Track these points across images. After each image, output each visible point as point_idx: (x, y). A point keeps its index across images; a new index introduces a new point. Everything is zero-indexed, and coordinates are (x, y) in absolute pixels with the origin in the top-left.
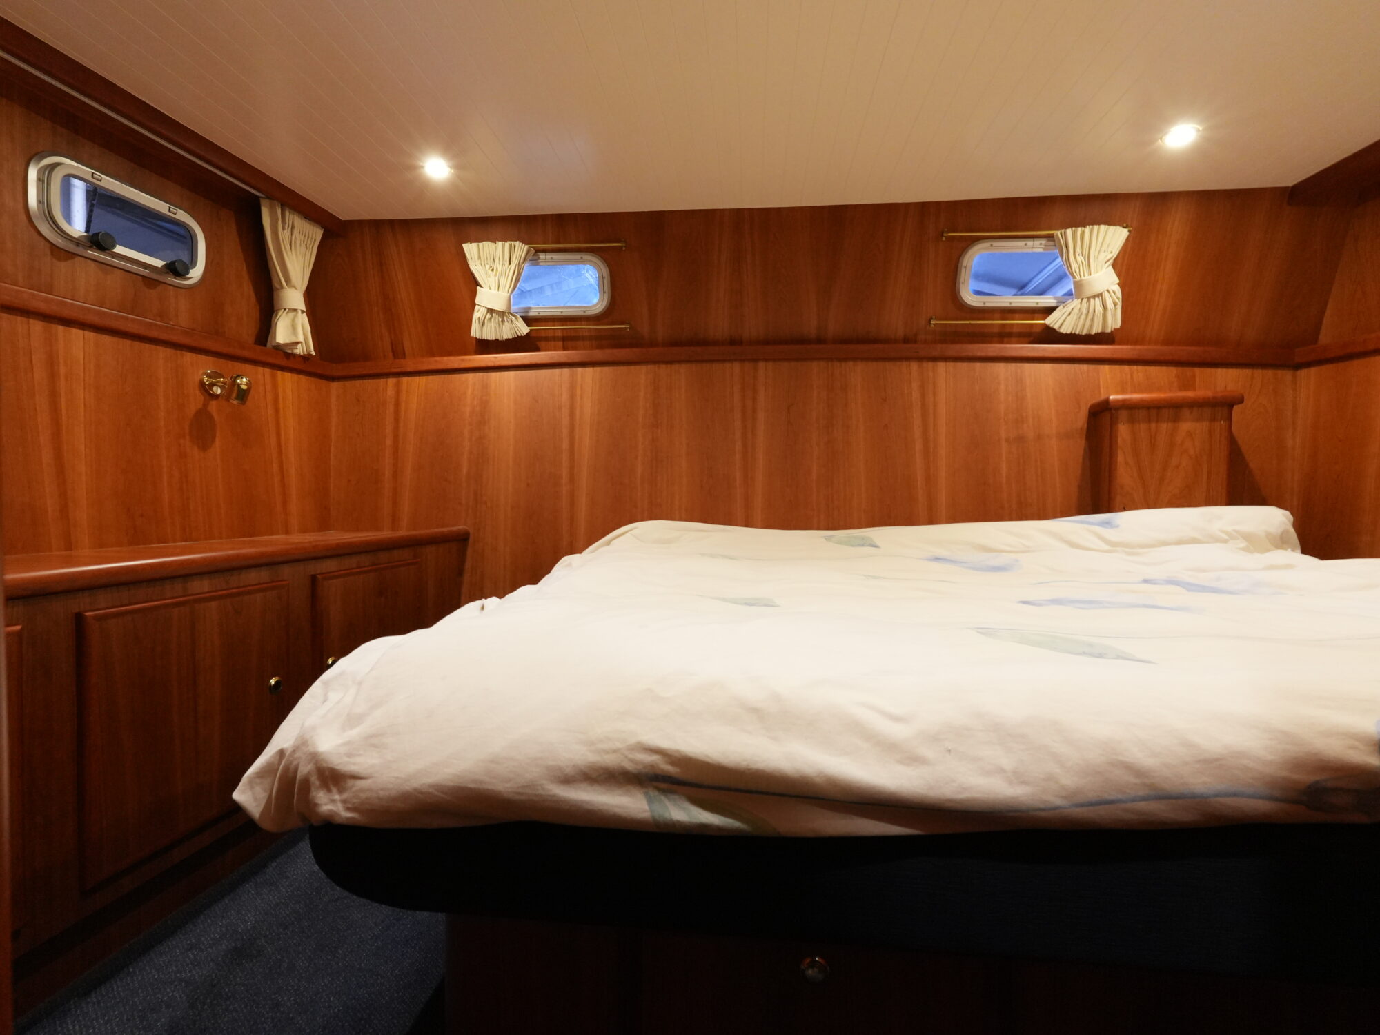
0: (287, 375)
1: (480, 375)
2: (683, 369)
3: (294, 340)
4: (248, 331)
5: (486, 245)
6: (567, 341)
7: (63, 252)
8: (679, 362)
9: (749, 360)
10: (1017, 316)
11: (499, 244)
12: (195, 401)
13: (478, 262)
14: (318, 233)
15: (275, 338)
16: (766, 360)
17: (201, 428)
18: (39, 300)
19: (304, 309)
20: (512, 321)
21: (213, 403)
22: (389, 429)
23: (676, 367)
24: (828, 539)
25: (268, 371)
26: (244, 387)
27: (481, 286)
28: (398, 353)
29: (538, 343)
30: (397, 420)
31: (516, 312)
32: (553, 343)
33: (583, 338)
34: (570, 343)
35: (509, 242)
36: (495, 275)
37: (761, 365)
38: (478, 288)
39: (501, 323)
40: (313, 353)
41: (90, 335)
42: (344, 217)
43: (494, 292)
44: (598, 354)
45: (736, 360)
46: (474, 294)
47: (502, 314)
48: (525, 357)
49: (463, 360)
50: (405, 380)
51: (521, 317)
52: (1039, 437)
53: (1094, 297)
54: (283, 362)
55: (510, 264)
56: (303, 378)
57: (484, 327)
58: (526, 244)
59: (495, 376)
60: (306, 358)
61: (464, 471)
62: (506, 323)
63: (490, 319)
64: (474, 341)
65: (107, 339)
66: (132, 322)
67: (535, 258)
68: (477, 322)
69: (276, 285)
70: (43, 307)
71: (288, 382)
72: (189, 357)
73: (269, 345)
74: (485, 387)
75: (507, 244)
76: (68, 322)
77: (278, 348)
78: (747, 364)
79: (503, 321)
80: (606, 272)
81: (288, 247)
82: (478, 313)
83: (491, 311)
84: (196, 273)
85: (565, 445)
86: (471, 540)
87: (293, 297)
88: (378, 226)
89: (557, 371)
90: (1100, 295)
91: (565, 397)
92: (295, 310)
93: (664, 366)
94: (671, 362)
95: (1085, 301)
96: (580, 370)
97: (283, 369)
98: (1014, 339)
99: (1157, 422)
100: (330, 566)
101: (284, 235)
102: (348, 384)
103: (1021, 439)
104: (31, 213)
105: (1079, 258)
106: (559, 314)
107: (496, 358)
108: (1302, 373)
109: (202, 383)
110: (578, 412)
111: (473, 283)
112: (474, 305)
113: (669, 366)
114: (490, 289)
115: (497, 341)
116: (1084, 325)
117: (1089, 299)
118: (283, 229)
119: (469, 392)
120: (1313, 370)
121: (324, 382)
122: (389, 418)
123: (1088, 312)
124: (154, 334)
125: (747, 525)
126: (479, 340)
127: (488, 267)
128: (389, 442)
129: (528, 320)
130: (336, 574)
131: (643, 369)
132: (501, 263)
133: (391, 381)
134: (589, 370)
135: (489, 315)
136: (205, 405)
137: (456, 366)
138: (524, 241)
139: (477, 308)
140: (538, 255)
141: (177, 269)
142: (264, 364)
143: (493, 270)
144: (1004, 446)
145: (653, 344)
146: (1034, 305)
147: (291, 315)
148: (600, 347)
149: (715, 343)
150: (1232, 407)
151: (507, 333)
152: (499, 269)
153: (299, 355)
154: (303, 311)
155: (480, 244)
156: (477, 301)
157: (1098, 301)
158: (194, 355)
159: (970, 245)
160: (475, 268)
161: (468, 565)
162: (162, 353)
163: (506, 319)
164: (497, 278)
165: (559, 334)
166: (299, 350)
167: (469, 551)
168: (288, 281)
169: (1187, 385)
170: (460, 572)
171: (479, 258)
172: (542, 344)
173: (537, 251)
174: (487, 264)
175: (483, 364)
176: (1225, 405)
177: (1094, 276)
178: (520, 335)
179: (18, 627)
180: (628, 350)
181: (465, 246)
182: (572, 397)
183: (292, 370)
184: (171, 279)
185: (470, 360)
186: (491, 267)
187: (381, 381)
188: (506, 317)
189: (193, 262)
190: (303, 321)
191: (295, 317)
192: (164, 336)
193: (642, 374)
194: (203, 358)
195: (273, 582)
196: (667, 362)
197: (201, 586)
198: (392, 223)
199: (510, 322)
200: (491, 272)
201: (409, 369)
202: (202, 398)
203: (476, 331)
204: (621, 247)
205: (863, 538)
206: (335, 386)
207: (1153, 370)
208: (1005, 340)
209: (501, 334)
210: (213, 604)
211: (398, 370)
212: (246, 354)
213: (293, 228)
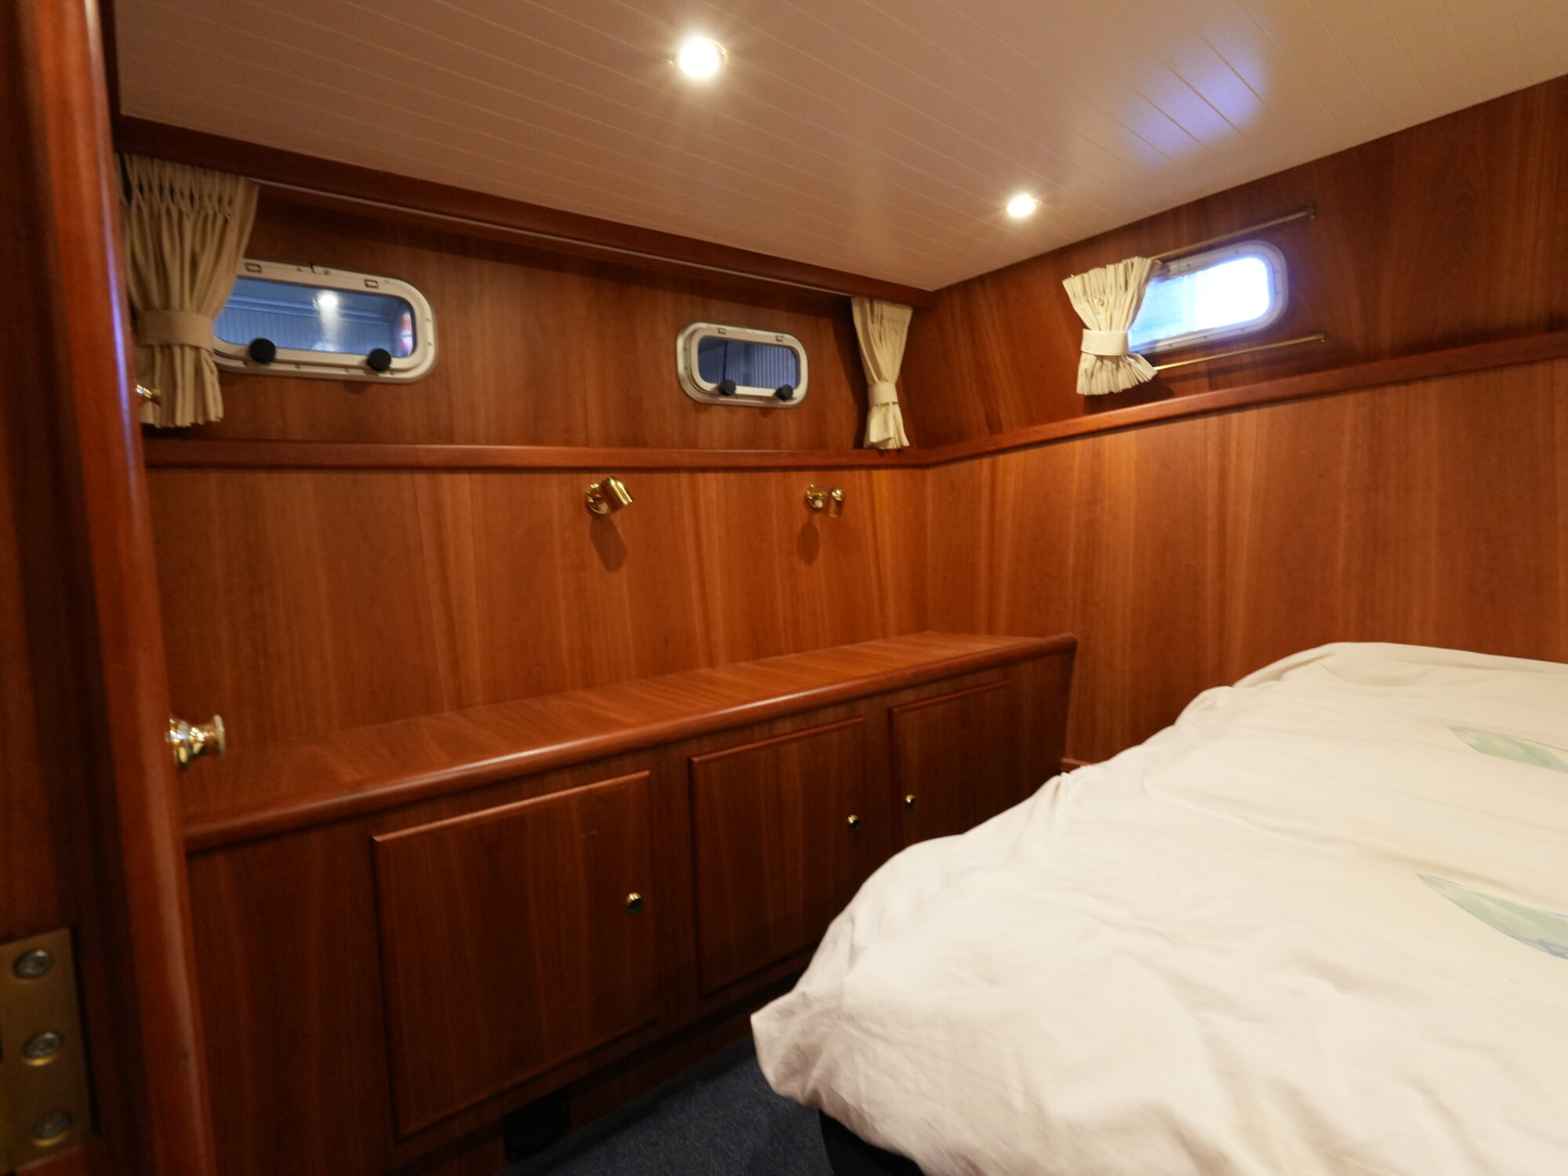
0: (883, 473)
1: (1089, 441)
3: (886, 436)
4: (848, 435)
5: (1095, 274)
6: (1215, 376)
7: (700, 407)
8: (1426, 378)
11: (1111, 268)
12: (801, 515)
13: (1083, 298)
14: (906, 314)
15: (868, 438)
17: (807, 544)
18: (683, 456)
19: (896, 400)
20: (1130, 365)
21: (817, 516)
22: (984, 516)
25: (864, 473)
26: (839, 499)
27: (1087, 328)
28: (995, 427)
29: (1172, 386)
30: (993, 507)
31: (1137, 352)
32: (1192, 383)
33: (1242, 367)
34: (1220, 379)
35: (1124, 262)
36: (1106, 311)
38: (1085, 331)
39: (1115, 371)
40: (906, 443)
41: (721, 476)
42: (931, 287)
43: (1105, 332)
44: (1265, 388)
46: (1079, 339)
47: (1116, 360)
48: (1149, 410)
49: (1068, 425)
50: (1002, 458)
51: (1144, 356)
54: (879, 461)
55: (1126, 289)
56: (898, 473)
57: (1090, 380)
58: (1147, 257)
59: (1109, 439)
60: (900, 451)
61: (1071, 561)
62: (1122, 370)
63: (1101, 368)
64: (1083, 398)
65: (733, 477)
66: (749, 455)
67: (1164, 271)
68: (1084, 374)
69: (869, 382)
70: (687, 461)
71: (884, 480)
72: (795, 476)
73: (865, 446)
74: (1097, 455)
75: (1121, 266)
76: (704, 469)
77: (874, 447)
79: (1118, 367)
80: (1279, 261)
81: (878, 340)
82: (1086, 363)
83: (1101, 358)
84: (799, 393)
85: (1212, 526)
86: (1079, 651)
87: (886, 392)
88: (966, 287)
89: (1199, 422)
91: (1212, 458)
92: (887, 404)
94: (1407, 381)
96: (1235, 416)
97: (877, 467)
100: (908, 696)
101: (874, 329)
102: (943, 469)
104: (681, 378)
106: (1203, 340)
107: (1109, 416)
109: (806, 499)
110: (1232, 479)
111: (1078, 325)
112: (1080, 353)
114: (1100, 329)
115: (1111, 393)
118: (873, 322)
119: (1077, 464)
121: (919, 472)
122: (985, 504)
124: (766, 462)
126: (1088, 396)
127: (1096, 301)
128: (984, 531)
129: (1153, 358)
130: (913, 706)
131: (1350, 399)
132: (1114, 292)
133: (986, 462)
134: (1251, 415)
135: (1099, 363)
136: (810, 519)
137: (1059, 434)
138: (1145, 254)
139: (1084, 356)
140: (1168, 266)
141: (784, 394)
142: (860, 467)
143: (1103, 305)
145: (1371, 355)
147: (883, 409)
148: (1272, 377)
151: (1123, 381)
152: (1111, 302)
153: (894, 450)
154: (894, 403)
155: (1086, 275)
156: (1083, 348)
158: (800, 473)
160: (1081, 308)
161: (1076, 681)
162: (774, 477)
163: (1121, 364)
164: (1108, 315)
165: (1204, 368)
166: (892, 445)
167: (1077, 662)
168: (879, 375)
170: (1065, 689)
171: (1085, 292)
172: (1176, 386)
173: (1165, 261)
174: (1096, 298)
175: (1093, 427)
178: (1142, 381)
179: (646, 773)
180: (1321, 375)
181: (1066, 283)
182: (1223, 454)
183: (886, 467)
184: (781, 403)
185: (1076, 424)
186: (1100, 300)
187: (976, 462)
188: (1123, 361)
189: (798, 382)
190: (896, 412)
191: (887, 411)
192: (773, 463)
193: (1348, 410)
194: (807, 474)
195: (850, 718)
197: (785, 727)
198: (981, 279)
199: (1127, 366)
200: (1100, 308)
201: (1005, 445)
202: (807, 512)
203: (1083, 387)
204: (1308, 217)
206: (930, 474)
209: (1116, 384)
210: (794, 745)
211: (994, 448)
212: (844, 461)
213: (882, 318)
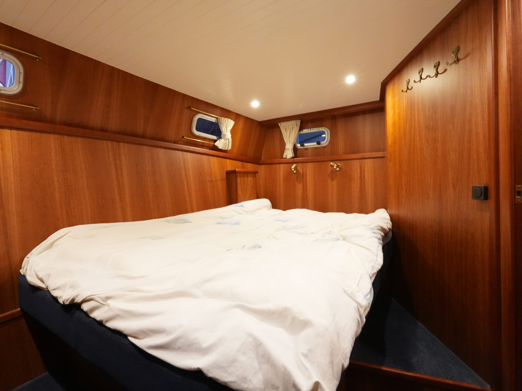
2: (80, 140)
8: (76, 136)
9: (116, 141)
10: (207, 140)
16: (123, 142)
23: (74, 138)
24: (168, 221)
37: (121, 144)
45: (109, 140)
52: (216, 181)
53: (227, 139)
78: (114, 143)
90: (228, 139)
93: (67, 137)
94: (71, 135)
95: (225, 140)
98: (205, 148)
99: (245, 177)
103: (212, 181)
105: (225, 127)
108: (261, 166)
113: (70, 137)
116: (224, 147)
117: (226, 139)
120: (264, 166)
123: (225, 143)
125: (124, 221)
144: (208, 183)
146: (205, 136)
149: (92, 129)
150: (256, 174)
157: (227, 141)
159: (196, 114)
169: (243, 167)
176: (255, 173)
177: (227, 133)
196: (68, 135)
205: (184, 220)
207: (237, 162)
208: (203, 148)
